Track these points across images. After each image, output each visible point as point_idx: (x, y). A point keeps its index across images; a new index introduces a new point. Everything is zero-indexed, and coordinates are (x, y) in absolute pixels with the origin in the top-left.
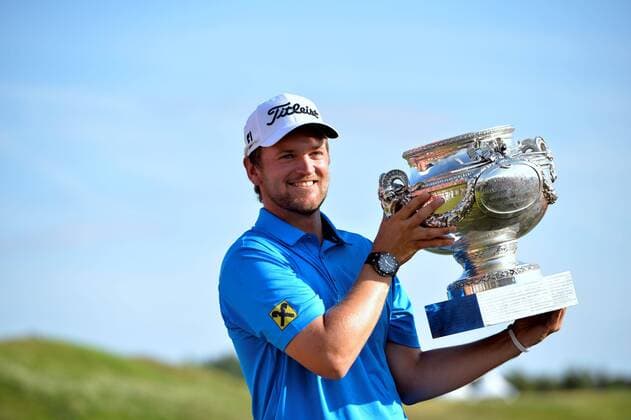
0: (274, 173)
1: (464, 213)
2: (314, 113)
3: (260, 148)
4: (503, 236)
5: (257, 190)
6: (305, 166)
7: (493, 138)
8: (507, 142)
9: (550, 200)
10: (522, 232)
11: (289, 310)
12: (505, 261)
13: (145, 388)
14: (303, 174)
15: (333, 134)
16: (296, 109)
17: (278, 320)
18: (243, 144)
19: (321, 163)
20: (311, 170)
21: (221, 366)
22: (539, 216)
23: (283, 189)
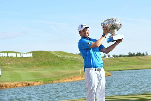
0: (82, 33)
1: (111, 27)
2: (86, 26)
3: (80, 31)
4: (115, 30)
5: (81, 35)
6: (86, 32)
7: (114, 19)
8: (116, 19)
9: (121, 26)
10: (118, 30)
11: (89, 43)
12: (116, 33)
13: (71, 57)
14: (86, 33)
15: (89, 28)
16: (84, 25)
17: (88, 44)
18: (78, 30)
19: (88, 31)
20: (87, 32)
21: (79, 54)
22: (120, 28)
23: (84, 35)
